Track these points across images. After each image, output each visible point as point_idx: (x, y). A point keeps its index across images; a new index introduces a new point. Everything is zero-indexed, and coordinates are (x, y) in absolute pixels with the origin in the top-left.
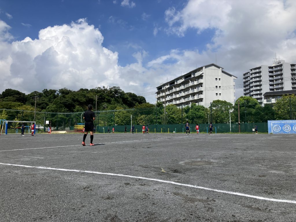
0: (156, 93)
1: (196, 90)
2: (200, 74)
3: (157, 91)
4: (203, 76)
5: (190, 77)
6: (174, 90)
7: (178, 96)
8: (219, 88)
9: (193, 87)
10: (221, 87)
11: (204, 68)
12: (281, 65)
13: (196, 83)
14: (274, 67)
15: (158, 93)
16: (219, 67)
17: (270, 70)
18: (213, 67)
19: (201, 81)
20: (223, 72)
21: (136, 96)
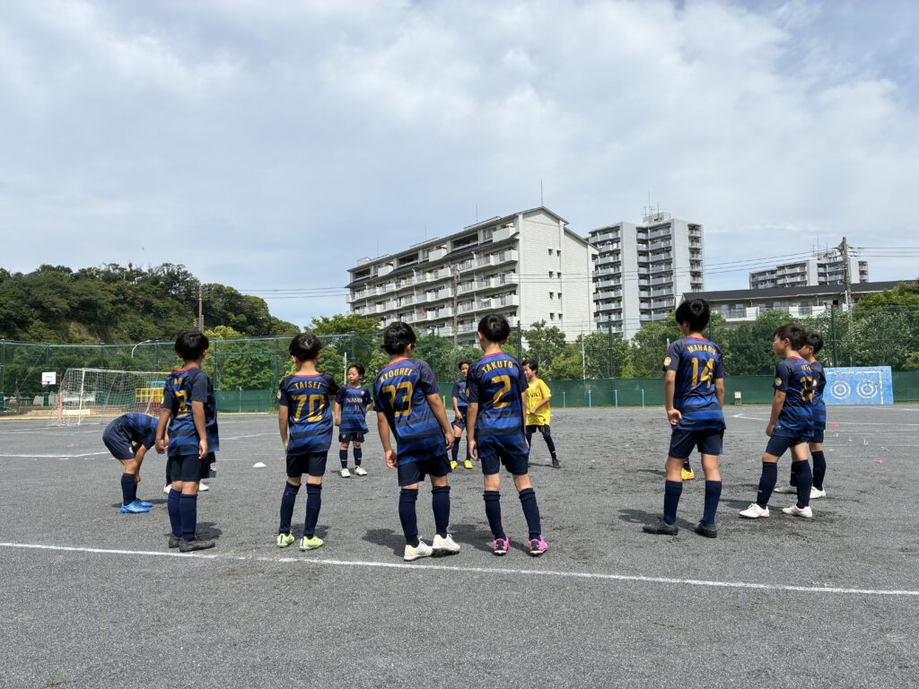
0: (347, 287)
1: (494, 283)
2: (511, 234)
3: (348, 279)
4: (518, 240)
5: (475, 243)
6: (416, 280)
7: (430, 297)
8: (556, 277)
9: (488, 272)
10: (562, 277)
11: (521, 217)
12: (667, 226)
13: (494, 260)
14: (650, 228)
15: (355, 288)
16: (557, 219)
17: (642, 236)
18: (542, 217)
19: (511, 255)
20: (567, 232)
21: (239, 297)
